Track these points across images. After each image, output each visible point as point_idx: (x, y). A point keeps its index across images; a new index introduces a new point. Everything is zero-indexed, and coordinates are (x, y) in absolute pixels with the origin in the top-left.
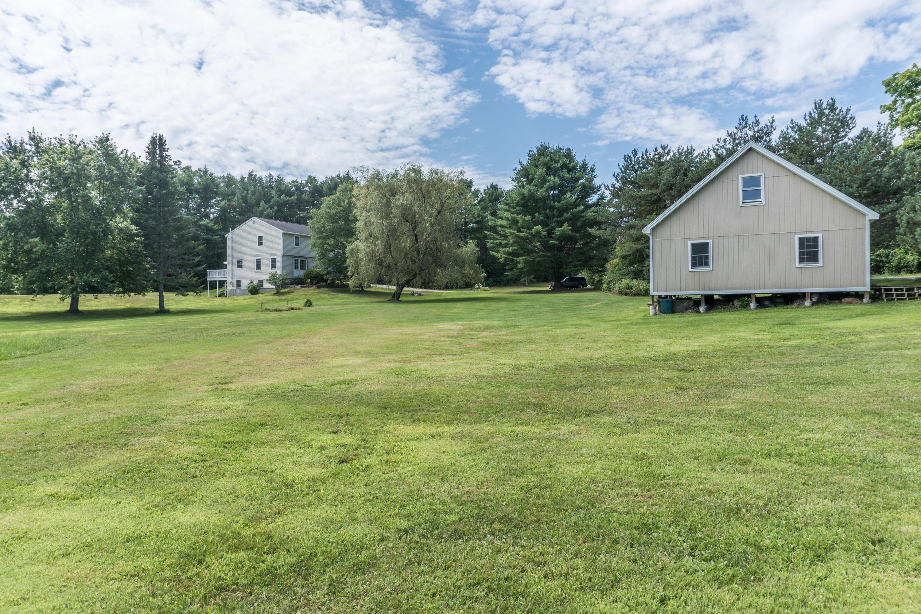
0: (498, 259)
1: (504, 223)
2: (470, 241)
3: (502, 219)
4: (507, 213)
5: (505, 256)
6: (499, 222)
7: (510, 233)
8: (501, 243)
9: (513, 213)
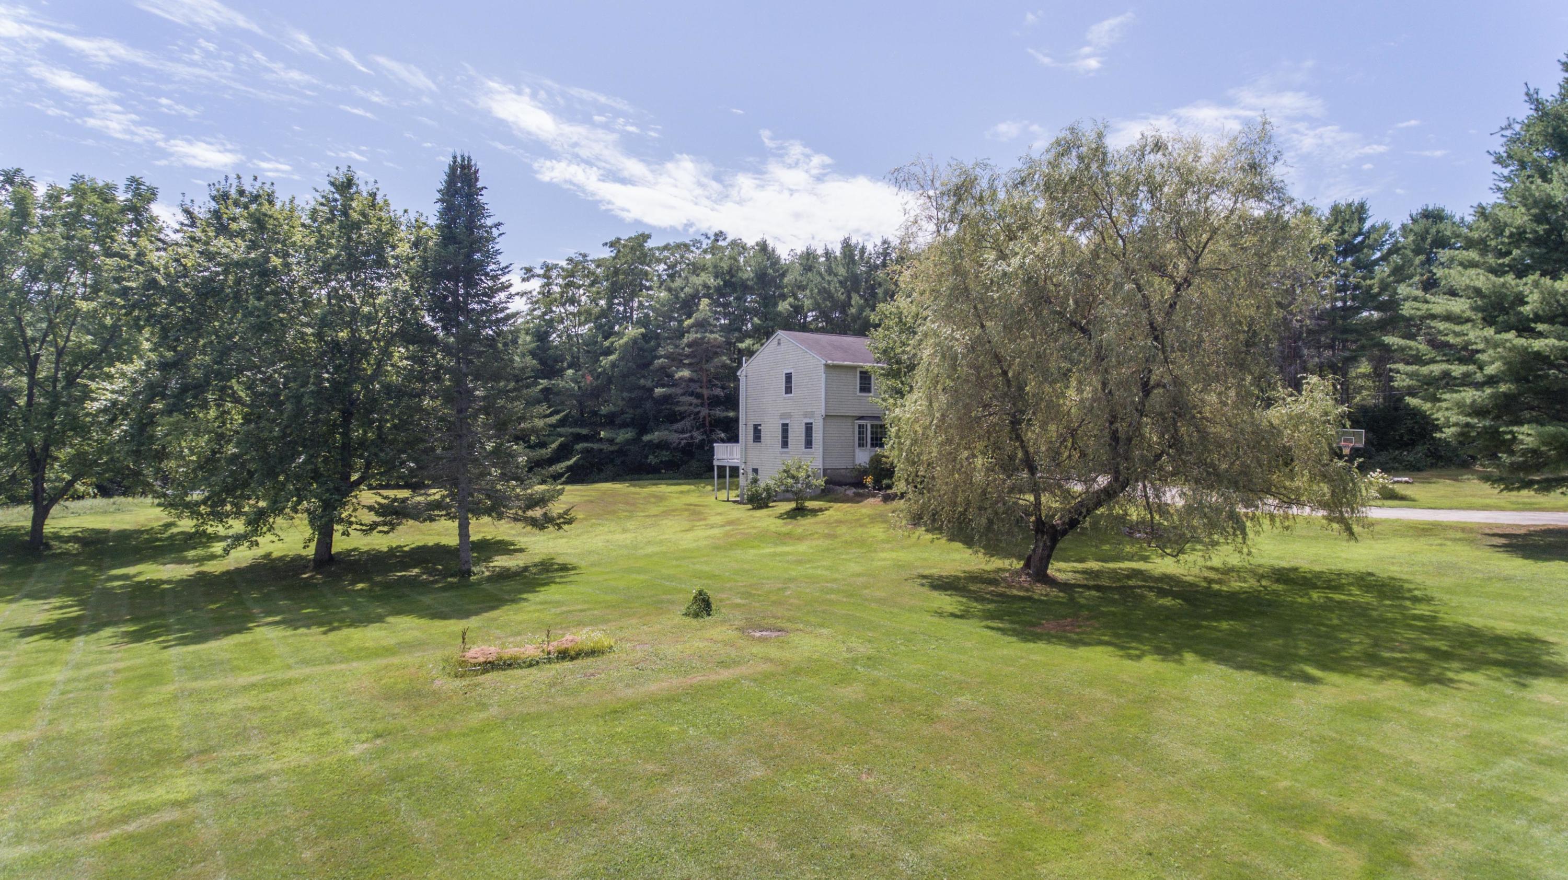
0: (1438, 429)
1: (1459, 306)
2: (1314, 379)
3: (1453, 293)
4: (1472, 272)
5: (1463, 419)
6: (1440, 304)
7: (1486, 340)
8: (1446, 374)
9: (1497, 271)
